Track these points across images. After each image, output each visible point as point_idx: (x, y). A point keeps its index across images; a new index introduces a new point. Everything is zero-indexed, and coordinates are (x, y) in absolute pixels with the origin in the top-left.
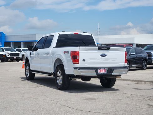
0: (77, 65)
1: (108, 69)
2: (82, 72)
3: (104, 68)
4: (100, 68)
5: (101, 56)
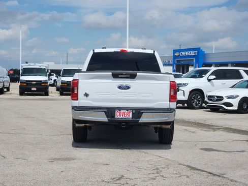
0: (75, 103)
1: (134, 111)
2: (81, 115)
3: (128, 109)
4: (120, 109)
5: (120, 87)
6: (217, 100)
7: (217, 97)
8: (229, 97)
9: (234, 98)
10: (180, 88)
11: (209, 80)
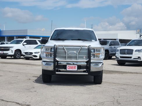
6: (30, 54)
7: (30, 53)
8: (35, 53)
9: (38, 53)
10: (10, 49)
11: (23, 45)
